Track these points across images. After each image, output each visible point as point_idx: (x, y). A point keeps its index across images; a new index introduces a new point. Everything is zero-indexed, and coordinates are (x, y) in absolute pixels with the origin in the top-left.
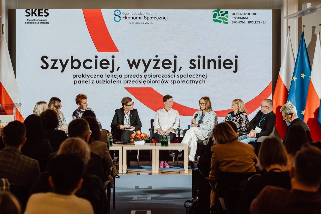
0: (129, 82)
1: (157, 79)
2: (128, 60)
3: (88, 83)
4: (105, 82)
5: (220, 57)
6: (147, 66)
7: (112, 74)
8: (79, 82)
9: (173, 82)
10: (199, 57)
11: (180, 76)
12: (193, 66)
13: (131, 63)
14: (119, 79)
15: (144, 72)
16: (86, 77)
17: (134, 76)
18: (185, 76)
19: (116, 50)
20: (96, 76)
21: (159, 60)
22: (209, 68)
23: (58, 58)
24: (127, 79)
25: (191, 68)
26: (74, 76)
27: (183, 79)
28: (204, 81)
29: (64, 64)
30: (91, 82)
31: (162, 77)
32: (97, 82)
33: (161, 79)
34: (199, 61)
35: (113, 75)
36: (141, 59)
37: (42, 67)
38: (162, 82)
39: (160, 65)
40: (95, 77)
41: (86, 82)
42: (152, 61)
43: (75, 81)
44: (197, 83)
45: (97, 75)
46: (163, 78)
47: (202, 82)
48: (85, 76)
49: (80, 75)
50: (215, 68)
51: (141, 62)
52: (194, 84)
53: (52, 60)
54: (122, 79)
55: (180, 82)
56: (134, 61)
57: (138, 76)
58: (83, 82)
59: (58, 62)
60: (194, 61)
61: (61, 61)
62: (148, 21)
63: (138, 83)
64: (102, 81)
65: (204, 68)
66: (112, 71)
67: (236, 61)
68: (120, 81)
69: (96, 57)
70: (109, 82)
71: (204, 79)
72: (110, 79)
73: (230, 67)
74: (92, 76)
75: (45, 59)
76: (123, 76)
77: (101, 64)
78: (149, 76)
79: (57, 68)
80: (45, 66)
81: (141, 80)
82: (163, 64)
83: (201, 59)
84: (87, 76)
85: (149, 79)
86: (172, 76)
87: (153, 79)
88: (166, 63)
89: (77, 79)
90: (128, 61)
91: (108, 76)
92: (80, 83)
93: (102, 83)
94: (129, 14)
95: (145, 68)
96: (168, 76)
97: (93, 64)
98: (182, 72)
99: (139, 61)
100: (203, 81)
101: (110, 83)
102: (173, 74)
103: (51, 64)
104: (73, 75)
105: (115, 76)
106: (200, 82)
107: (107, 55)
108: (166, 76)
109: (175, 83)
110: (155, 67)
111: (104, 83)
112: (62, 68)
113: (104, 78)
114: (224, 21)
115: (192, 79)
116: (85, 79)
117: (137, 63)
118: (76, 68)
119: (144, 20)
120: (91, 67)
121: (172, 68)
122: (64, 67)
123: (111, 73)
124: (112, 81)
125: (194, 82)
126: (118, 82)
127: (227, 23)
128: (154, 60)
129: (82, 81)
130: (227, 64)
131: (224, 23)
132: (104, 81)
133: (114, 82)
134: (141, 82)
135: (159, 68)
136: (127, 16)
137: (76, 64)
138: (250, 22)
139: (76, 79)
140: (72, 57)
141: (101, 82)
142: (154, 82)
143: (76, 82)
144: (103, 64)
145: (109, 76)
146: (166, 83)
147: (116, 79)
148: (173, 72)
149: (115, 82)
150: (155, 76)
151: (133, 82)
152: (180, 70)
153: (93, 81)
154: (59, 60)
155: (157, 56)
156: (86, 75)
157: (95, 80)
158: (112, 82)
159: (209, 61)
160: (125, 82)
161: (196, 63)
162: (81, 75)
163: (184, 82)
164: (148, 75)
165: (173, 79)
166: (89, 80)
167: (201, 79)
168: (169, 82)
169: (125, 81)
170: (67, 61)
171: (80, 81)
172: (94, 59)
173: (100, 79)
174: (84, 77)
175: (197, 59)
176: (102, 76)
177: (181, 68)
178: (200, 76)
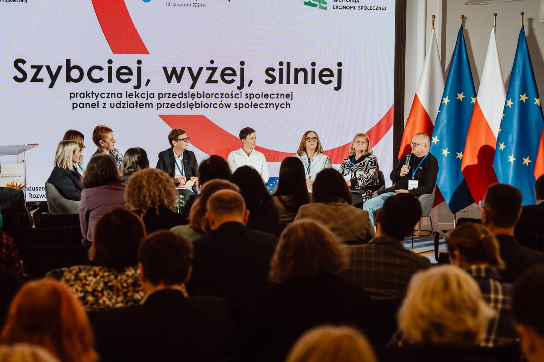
0: (165, 105)
1: (212, 100)
2: (163, 68)
3: (97, 106)
4: (126, 106)
5: (313, 64)
6: (195, 79)
7: (138, 91)
8: (81, 105)
9: (239, 106)
10: (281, 64)
11: (250, 96)
12: (270, 79)
13: (169, 73)
14: (150, 100)
15: (191, 88)
16: (92, 97)
17: (174, 95)
18: (258, 96)
19: (144, 51)
20: (110, 95)
21: (216, 68)
22: (296, 82)
23: (44, 64)
24: (162, 101)
25: (267, 82)
26: (72, 95)
27: (255, 101)
28: (289, 104)
29: (54, 73)
30: (101, 105)
31: (221, 97)
32: (112, 106)
33: (218, 101)
34: (281, 70)
35: (138, 93)
36: (186, 66)
37: (16, 79)
38: (221, 106)
39: (217, 76)
40: (108, 97)
41: (93, 105)
42: (205, 69)
43: (73, 104)
44: (277, 107)
45: (112, 94)
46: (222, 99)
47: (285, 106)
48: (90, 95)
49: (82, 93)
50: (306, 82)
51: (186, 71)
52: (272, 110)
53: (33, 67)
54: (155, 101)
55: (250, 107)
56: (174, 70)
57: (180, 96)
58: (88, 105)
59: (44, 70)
60: (273, 70)
61: (48, 68)
62: (197, 2)
63: (181, 107)
64: (120, 104)
65: (288, 82)
66: (138, 87)
67: (340, 71)
68: (151, 103)
69: (110, 62)
70: (132, 105)
71: (289, 101)
72: (133, 100)
73: (330, 82)
74: (103, 95)
75: (20, 65)
76: (156, 96)
77: (119, 74)
78: (199, 96)
79: (41, 81)
80: (20, 76)
81: (186, 103)
82: (223, 75)
83: (284, 67)
84: (94, 95)
85: (199, 101)
86: (237, 96)
87: (205, 100)
88: (227, 74)
89: (78, 100)
90: (165, 69)
91: (131, 95)
92: (83, 107)
93: (120, 107)
95: (192, 82)
96: (230, 96)
97: (104, 74)
98: (253, 90)
99: (183, 69)
100: (287, 104)
101: (133, 107)
102: (239, 92)
103: (31, 73)
104: (70, 93)
105: (143, 95)
106: (282, 106)
107: (129, 60)
108: (227, 96)
109: (243, 107)
110: (210, 81)
111: (123, 107)
112: (50, 81)
113: (124, 99)
114: (322, 4)
115: (269, 100)
116: (91, 100)
117: (179, 73)
118: (76, 81)
120: (101, 80)
121: (238, 83)
122: (54, 78)
123: (135, 90)
124: (137, 103)
125: (272, 105)
126: (147, 105)
127: (325, 8)
128: (208, 69)
129: (86, 104)
130: (325, 76)
131: (321, 7)
132: (124, 104)
133: (141, 105)
134: (186, 105)
135: (216, 82)
137: (75, 74)
138: (362, 7)
139: (74, 100)
140: (68, 62)
141: (118, 105)
142: (207, 106)
143: (75, 105)
144: (123, 74)
145: (133, 95)
146: (226, 107)
147: (144, 101)
148: (239, 88)
149: (143, 105)
150: (209, 95)
151: (173, 105)
152: (249, 86)
153: (105, 104)
154: (46, 66)
155: (212, 62)
156: (92, 93)
157: (108, 101)
158: (136, 105)
159: (297, 71)
160: (159, 105)
161: (276, 74)
162: (84, 93)
163: (256, 105)
164: (198, 94)
165: (238, 101)
166: (98, 102)
167: (283, 100)
168: (233, 106)
169: (160, 103)
170: (60, 68)
171: (83, 104)
172: (106, 66)
173: (117, 100)
174: (89, 97)
175: (277, 68)
176: (120, 95)
177: (251, 82)
178: (282, 96)
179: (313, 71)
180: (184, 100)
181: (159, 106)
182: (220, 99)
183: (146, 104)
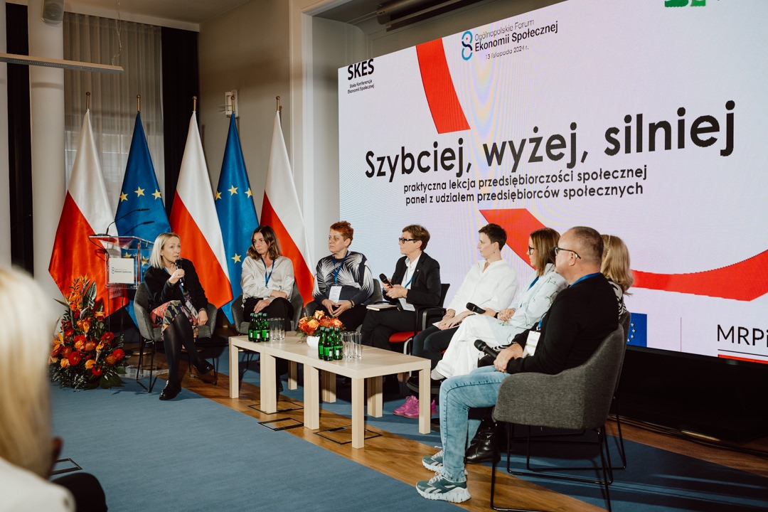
0: (486, 197)
1: (536, 187)
3: (425, 201)
4: (449, 199)
5: (681, 112)
6: (517, 157)
7: (460, 179)
8: (413, 200)
9: (570, 194)
10: (628, 119)
11: (584, 177)
13: (490, 153)
14: (472, 191)
15: (512, 172)
16: (422, 190)
17: (495, 182)
18: (594, 176)
19: (467, 127)
20: (436, 187)
21: (541, 138)
22: (652, 148)
23: (386, 154)
25: (609, 152)
27: (591, 184)
28: (641, 186)
29: (393, 164)
30: (429, 199)
31: (547, 182)
32: (438, 200)
33: (543, 187)
34: (628, 130)
35: (460, 182)
36: (507, 140)
37: (367, 173)
38: (547, 194)
39: (542, 150)
40: (434, 189)
41: (423, 200)
42: (527, 141)
43: (407, 199)
44: (622, 193)
45: (438, 185)
46: (548, 184)
47: (634, 190)
48: (420, 187)
49: (413, 186)
50: (668, 146)
51: (508, 147)
52: (615, 197)
53: (379, 159)
54: (475, 191)
55: (584, 194)
56: (494, 146)
57: (501, 182)
58: (418, 200)
59: (386, 162)
60: (616, 131)
61: (389, 159)
62: (518, 45)
63: (502, 198)
64: (444, 197)
65: (639, 149)
66: (459, 175)
67: (730, 118)
68: (472, 195)
70: (455, 198)
72: (455, 192)
73: (712, 141)
74: (430, 187)
75: (370, 158)
76: (477, 184)
77: (443, 158)
78: (522, 181)
79: (384, 174)
80: (370, 170)
81: (507, 192)
82: (549, 147)
83: (633, 124)
84: (423, 187)
85: (520, 188)
86: (567, 178)
87: (529, 187)
88: (554, 145)
89: (410, 194)
90: (485, 146)
91: (453, 185)
92: (415, 202)
93: (445, 201)
94: (486, 35)
95: (514, 162)
96: (558, 179)
97: (431, 161)
98: (588, 166)
99: (504, 144)
100: (637, 187)
101: (456, 200)
102: (568, 171)
103: (377, 166)
104: (405, 187)
105: (465, 185)
106: (631, 190)
107: (449, 140)
108: (554, 179)
109: (574, 195)
110: (534, 158)
111: (447, 201)
112: (390, 174)
113: (448, 191)
115: (611, 182)
116: (421, 194)
117: (499, 151)
118: (409, 172)
119: (512, 45)
120: (428, 168)
121: (567, 159)
122: (393, 170)
123: (457, 178)
124: (459, 196)
125: (614, 190)
126: (469, 197)
127: (703, 4)
128: (532, 140)
129: (417, 198)
130: (702, 131)
131: (695, 4)
132: (448, 196)
133: (463, 197)
134: (507, 195)
135: (540, 159)
136: (483, 42)
137: (408, 163)
139: (408, 194)
140: (403, 149)
141: (443, 199)
142: (530, 195)
143: (408, 201)
144: (446, 158)
145: (455, 185)
146: (553, 196)
147: (465, 192)
148: (569, 166)
149: (465, 197)
150: (532, 180)
151: (493, 196)
152: (583, 161)
153: (431, 197)
154: (387, 157)
155: (536, 130)
156: (422, 185)
157: (435, 194)
158: (459, 198)
159: (653, 128)
161: (620, 137)
162: (415, 186)
163: (592, 191)
164: (520, 179)
165: (568, 186)
166: (426, 195)
167: (632, 180)
168: (561, 194)
169: (481, 195)
170: (397, 156)
171: (414, 198)
172: (432, 151)
173: (440, 192)
174: (419, 190)
175: (622, 126)
176: (443, 186)
177: (585, 154)
178: (630, 173)
179: (681, 123)
180: (505, 189)
181: (481, 197)
182: (545, 184)
183: (467, 196)
